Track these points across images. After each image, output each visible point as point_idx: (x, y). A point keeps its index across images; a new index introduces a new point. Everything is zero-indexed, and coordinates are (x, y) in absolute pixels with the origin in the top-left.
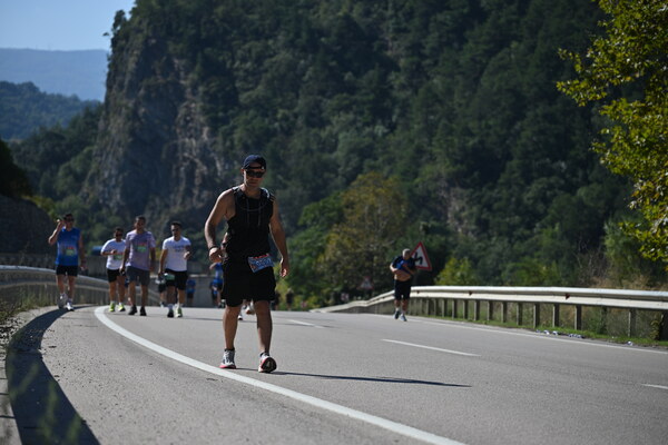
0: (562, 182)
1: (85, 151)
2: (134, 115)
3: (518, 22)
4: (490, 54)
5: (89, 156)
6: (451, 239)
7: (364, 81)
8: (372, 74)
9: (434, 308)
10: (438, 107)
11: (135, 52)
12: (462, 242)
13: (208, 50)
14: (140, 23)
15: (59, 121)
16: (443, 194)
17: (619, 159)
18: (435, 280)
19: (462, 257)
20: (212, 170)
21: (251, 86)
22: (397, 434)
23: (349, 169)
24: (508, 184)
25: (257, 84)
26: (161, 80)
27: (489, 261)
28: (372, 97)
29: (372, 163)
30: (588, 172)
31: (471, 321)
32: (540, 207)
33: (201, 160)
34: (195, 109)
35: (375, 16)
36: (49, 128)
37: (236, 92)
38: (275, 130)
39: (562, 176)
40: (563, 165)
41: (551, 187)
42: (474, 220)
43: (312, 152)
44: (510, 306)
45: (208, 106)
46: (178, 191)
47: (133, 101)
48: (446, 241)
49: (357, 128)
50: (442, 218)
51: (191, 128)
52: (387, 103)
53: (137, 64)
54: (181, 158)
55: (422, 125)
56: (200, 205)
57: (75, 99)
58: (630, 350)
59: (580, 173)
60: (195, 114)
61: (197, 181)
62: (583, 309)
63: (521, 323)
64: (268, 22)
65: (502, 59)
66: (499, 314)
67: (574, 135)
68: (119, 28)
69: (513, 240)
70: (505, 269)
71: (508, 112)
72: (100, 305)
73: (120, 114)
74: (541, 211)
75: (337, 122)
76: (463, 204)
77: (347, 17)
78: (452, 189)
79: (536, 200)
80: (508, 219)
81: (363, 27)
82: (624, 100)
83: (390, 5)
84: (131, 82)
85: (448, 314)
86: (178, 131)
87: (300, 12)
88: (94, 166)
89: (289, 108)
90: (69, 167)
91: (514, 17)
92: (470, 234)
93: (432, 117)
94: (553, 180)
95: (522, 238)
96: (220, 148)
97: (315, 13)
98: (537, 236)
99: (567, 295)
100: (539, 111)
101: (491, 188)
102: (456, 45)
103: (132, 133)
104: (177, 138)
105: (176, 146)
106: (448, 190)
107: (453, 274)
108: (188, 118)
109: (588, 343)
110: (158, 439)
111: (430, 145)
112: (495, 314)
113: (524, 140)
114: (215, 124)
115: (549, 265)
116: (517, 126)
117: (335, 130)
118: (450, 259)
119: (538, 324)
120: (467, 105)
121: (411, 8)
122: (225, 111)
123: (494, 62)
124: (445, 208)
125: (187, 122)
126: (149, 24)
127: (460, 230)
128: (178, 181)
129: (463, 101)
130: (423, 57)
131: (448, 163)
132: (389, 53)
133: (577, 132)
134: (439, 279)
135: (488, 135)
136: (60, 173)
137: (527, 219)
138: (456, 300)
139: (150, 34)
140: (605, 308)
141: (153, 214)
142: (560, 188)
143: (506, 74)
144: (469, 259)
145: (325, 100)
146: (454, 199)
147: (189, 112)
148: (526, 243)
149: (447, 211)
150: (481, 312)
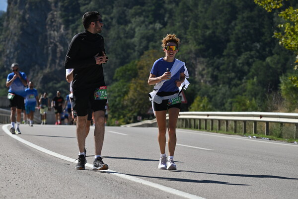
0: (257, 54)
2: (23, 19)
6: (197, 86)
9: (188, 124)
10: (189, 13)
12: (204, 88)
16: (193, 61)
17: (289, 41)
18: (189, 108)
19: (203, 96)
20: (66, 48)
21: (86, 2)
22: (168, 193)
23: (141, 47)
24: (229, 56)
25: (90, 1)
27: (218, 98)
28: (153, 8)
29: (154, 44)
30: (272, 48)
31: (208, 131)
32: (246, 68)
33: (60, 43)
34: (56, 15)
37: (79, 5)
39: (258, 51)
40: (258, 45)
41: (252, 57)
42: (209, 75)
43: (121, 39)
44: (230, 123)
45: (64, 13)
46: (48, 60)
47: (22, 11)
48: (195, 87)
49: (146, 25)
50: (193, 75)
51: (54, 25)
52: (162, 11)
54: (49, 42)
55: (181, 23)
56: (60, 68)
58: (296, 146)
59: (267, 49)
60: (56, 18)
61: (58, 55)
62: (270, 123)
63: (236, 132)
66: (224, 127)
67: (264, 28)
69: (231, 86)
70: (227, 102)
71: (228, 16)
72: (5, 123)
73: (15, 18)
74: (246, 70)
75: (135, 22)
76: (203, 66)
78: (197, 59)
79: (243, 64)
80: (228, 75)
85: (196, 128)
86: (47, 27)
89: (108, 14)
92: (208, 84)
93: (186, 19)
94: (253, 53)
95: (236, 85)
96: (70, 36)
98: (243, 85)
99: (261, 116)
100: (245, 15)
101: (219, 58)
103: (22, 29)
104: (47, 31)
105: (46, 36)
106: (195, 59)
107: (199, 105)
108: (53, 20)
109: (272, 143)
110: (37, 197)
111: (185, 34)
112: (222, 127)
113: (237, 31)
114: (67, 23)
115: (251, 100)
116: (233, 24)
117: (134, 26)
118: (196, 97)
119: (245, 132)
120: (206, 12)
122: (73, 16)
124: (194, 69)
125: (52, 22)
127: (202, 81)
128: (47, 54)
129: (203, 10)
131: (195, 44)
133: (266, 27)
134: (191, 108)
135: (217, 28)
137: (239, 75)
138: (200, 120)
140: (282, 123)
141: (34, 74)
142: (257, 58)
144: (208, 96)
145: (128, 10)
146: (199, 64)
147: (53, 17)
148: (238, 88)
149: (195, 71)
150: (214, 126)
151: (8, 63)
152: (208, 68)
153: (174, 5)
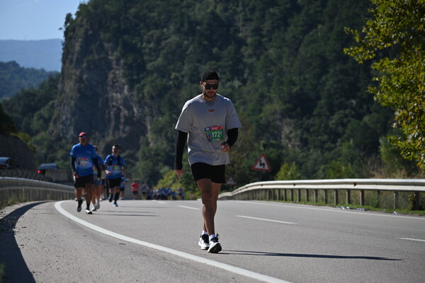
0: (353, 113)
1: (50, 103)
2: (80, 80)
3: (321, 12)
4: (305, 33)
5: (53, 107)
6: (284, 151)
7: (225, 53)
8: (231, 48)
9: (272, 195)
10: (273, 68)
11: (80, 40)
12: (292, 153)
13: (126, 37)
14: (82, 21)
15: (34, 85)
16: (278, 123)
17: (386, 96)
18: (275, 177)
19: (291, 162)
20: (131, 112)
21: (153, 58)
24: (319, 115)
25: (157, 57)
26: (96, 57)
27: (309, 164)
28: (231, 63)
30: (370, 106)
31: (295, 202)
32: (340, 129)
33: (124, 106)
34: (119, 74)
35: (230, 11)
36: (27, 89)
37: (144, 63)
38: (170, 86)
39: (353, 109)
40: (354, 102)
41: (346, 116)
42: (298, 139)
44: (320, 192)
45: (127, 72)
46: (110, 126)
47: (80, 70)
48: (281, 153)
49: (222, 83)
50: (279, 139)
51: (116, 87)
52: (241, 66)
53: (81, 47)
54: (111, 106)
55: (263, 80)
56: (124, 135)
57: (43, 70)
58: (396, 217)
59: (365, 107)
60: (119, 77)
61: (122, 120)
62: (365, 192)
63: (326, 202)
64: (163, 17)
65: (312, 36)
66: (313, 197)
67: (360, 82)
68: (68, 24)
69: (324, 151)
70: (319, 169)
71: (318, 70)
72: (60, 200)
73: (71, 79)
74: (341, 131)
76: (291, 129)
77: (213, 13)
78: (283, 120)
79: (337, 124)
80: (320, 138)
81: (223, 19)
82: (387, 59)
83: (240, 4)
84: (77, 59)
85: (281, 199)
86: (108, 88)
87: (183, 10)
88: (56, 112)
89: (179, 71)
90: (40, 114)
91: (319, 9)
92: (296, 148)
93: (269, 74)
94: (347, 111)
95: (330, 149)
96: (135, 98)
97: (193, 10)
98: (337, 149)
99: (355, 184)
100: (337, 68)
101: (309, 118)
102: (282, 28)
103: (79, 91)
104: (108, 93)
105: (107, 98)
106: (281, 120)
107: (286, 174)
108: (115, 80)
109: (368, 214)
111: (269, 92)
112: (311, 198)
113: (328, 87)
114: (132, 83)
115: (346, 166)
116: (324, 78)
118: (283, 164)
119: (337, 203)
120: (292, 66)
121: (254, 5)
122: (138, 75)
123: (307, 38)
124: (280, 132)
125: (114, 83)
126: (87, 22)
128: (109, 119)
129: (289, 64)
130: (262, 36)
131: (281, 103)
132: (240, 35)
133: (362, 81)
134: (277, 177)
135: (305, 84)
136: (35, 118)
137: (332, 137)
138: (285, 190)
139: (89, 28)
140: (379, 191)
141: (94, 142)
142: (353, 116)
143: (315, 45)
144: (296, 164)
145: (201, 66)
146: (285, 126)
147: (115, 77)
148: (332, 152)
149: (281, 134)
150: (302, 197)
151: (65, 131)
152: (296, 131)
153: (254, 59)
